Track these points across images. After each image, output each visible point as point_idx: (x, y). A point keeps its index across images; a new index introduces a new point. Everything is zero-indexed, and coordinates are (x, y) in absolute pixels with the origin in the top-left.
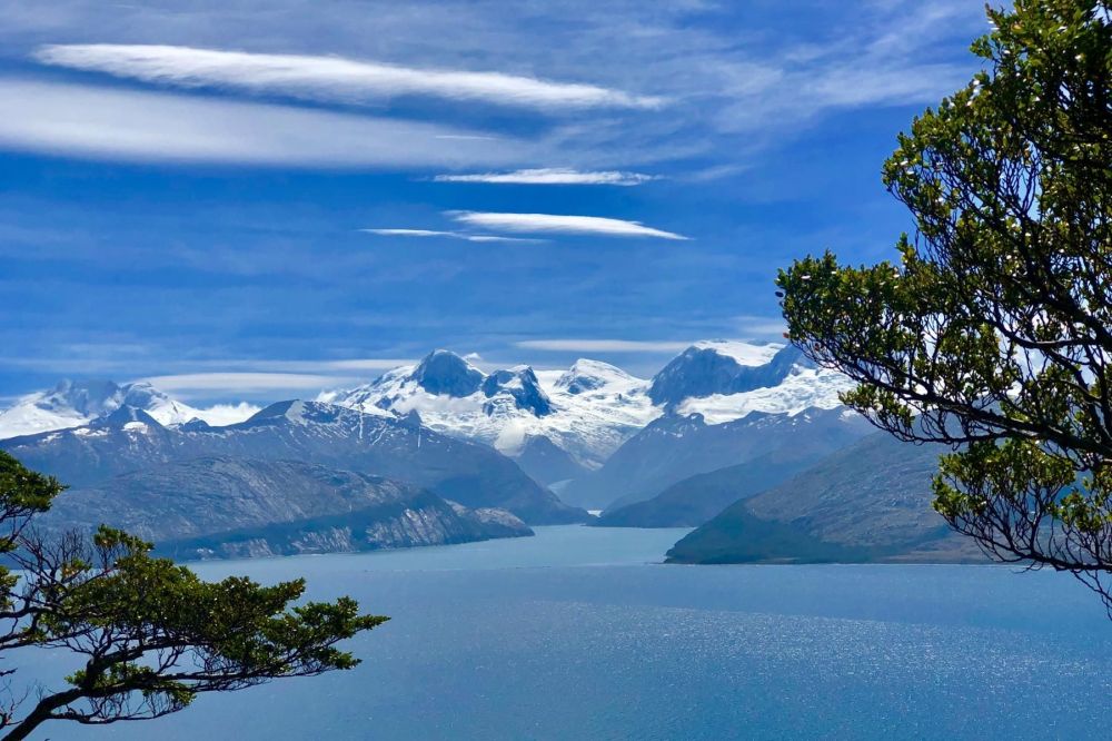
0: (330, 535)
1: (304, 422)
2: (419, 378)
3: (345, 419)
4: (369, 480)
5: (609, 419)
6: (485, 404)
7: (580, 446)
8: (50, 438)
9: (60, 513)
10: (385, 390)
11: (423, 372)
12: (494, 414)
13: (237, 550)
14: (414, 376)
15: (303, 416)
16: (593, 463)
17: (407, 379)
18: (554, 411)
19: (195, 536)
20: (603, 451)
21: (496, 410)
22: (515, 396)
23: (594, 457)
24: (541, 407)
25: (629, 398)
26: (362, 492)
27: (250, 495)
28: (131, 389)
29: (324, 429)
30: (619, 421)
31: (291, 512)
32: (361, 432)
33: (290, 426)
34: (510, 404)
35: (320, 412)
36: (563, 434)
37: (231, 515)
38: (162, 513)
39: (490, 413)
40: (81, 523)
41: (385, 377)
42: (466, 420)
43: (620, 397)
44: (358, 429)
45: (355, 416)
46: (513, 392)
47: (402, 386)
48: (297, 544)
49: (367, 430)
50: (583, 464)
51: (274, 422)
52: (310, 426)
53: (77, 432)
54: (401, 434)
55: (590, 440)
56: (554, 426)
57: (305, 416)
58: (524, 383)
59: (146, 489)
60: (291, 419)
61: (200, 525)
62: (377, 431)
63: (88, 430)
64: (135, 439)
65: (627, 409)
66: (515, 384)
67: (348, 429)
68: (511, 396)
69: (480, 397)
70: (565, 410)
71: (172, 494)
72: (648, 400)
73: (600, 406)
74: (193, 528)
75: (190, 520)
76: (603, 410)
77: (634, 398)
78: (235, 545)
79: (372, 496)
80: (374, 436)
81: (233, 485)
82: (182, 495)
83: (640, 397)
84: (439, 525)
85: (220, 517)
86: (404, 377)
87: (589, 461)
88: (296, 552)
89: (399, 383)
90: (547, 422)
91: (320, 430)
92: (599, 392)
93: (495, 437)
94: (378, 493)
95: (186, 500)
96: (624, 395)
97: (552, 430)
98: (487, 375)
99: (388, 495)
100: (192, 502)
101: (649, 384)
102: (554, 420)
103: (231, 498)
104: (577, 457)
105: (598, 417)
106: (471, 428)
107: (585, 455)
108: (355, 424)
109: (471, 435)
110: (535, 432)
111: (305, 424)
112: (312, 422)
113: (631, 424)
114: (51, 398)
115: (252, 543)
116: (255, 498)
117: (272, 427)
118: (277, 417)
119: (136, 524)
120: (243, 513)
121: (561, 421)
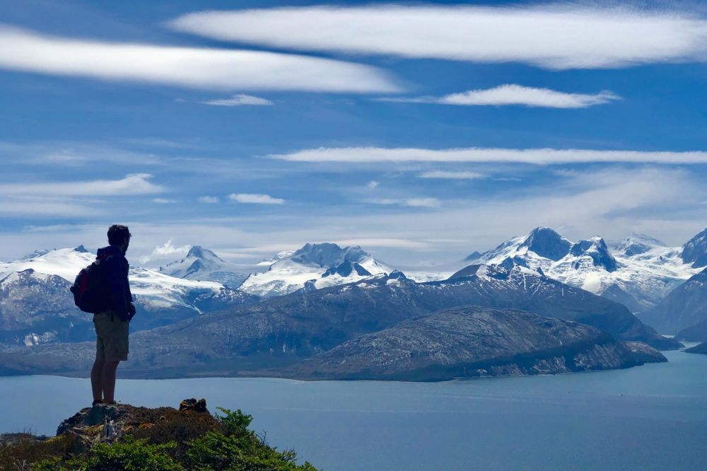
0: (554, 362)
1: (489, 279)
2: (529, 245)
3: (514, 277)
4: (568, 324)
5: (655, 273)
6: (573, 262)
7: (638, 291)
8: (345, 289)
9: (388, 344)
10: (507, 252)
11: (531, 241)
12: (579, 269)
13: (501, 371)
14: (525, 244)
15: (487, 275)
16: (646, 302)
17: (521, 246)
18: (619, 267)
19: (474, 361)
20: (653, 294)
21: (581, 266)
22: (593, 258)
23: (646, 298)
24: (611, 265)
25: (667, 259)
26: (566, 333)
27: (500, 334)
28: (348, 250)
29: (502, 284)
30: (663, 274)
31: (528, 345)
32: (525, 286)
33: (480, 282)
34: (589, 263)
35: (497, 273)
36: (626, 283)
37: (493, 347)
38: (450, 345)
39: (577, 267)
40: (404, 351)
41: (506, 244)
42: (561, 273)
43: (661, 258)
44: (523, 284)
45: (520, 275)
46: (590, 254)
47: (518, 250)
48: (535, 367)
49: (528, 285)
50: (640, 302)
51: (469, 279)
52: (492, 281)
53: (359, 285)
54: (551, 287)
55: (643, 287)
56: (619, 277)
57: (489, 275)
58: (599, 249)
59: (435, 328)
60: (480, 277)
61: (475, 354)
62: (535, 285)
63: (365, 284)
64: (394, 290)
65: (666, 266)
66: (592, 249)
67: (516, 284)
68: (590, 257)
69: (570, 258)
70: (626, 267)
71: (452, 333)
72: (681, 260)
73: (648, 265)
74: (471, 355)
75: (468, 350)
76: (651, 267)
77: (670, 259)
78: (499, 368)
79: (573, 335)
80: (533, 288)
81: (489, 327)
82: (459, 333)
83: (675, 258)
84: (617, 355)
85: (486, 349)
86: (518, 244)
87: (644, 300)
88: (537, 373)
89: (516, 248)
90: (615, 275)
91: (499, 284)
92: (646, 254)
93: (581, 283)
94: (575, 333)
95: (463, 337)
96: (663, 257)
97: (619, 279)
98: (573, 244)
99: (582, 334)
100: (467, 339)
101: (680, 250)
102: (619, 273)
103: (490, 336)
104: (636, 298)
105: (648, 272)
106: (565, 278)
107: (642, 297)
108: (520, 281)
109: (565, 282)
110: (607, 281)
111: (489, 280)
112: (493, 279)
113: (670, 276)
114: (301, 255)
115: (509, 366)
116: (503, 336)
117: (469, 282)
118: (471, 275)
119: (436, 352)
120: (500, 347)
121: (623, 274)
